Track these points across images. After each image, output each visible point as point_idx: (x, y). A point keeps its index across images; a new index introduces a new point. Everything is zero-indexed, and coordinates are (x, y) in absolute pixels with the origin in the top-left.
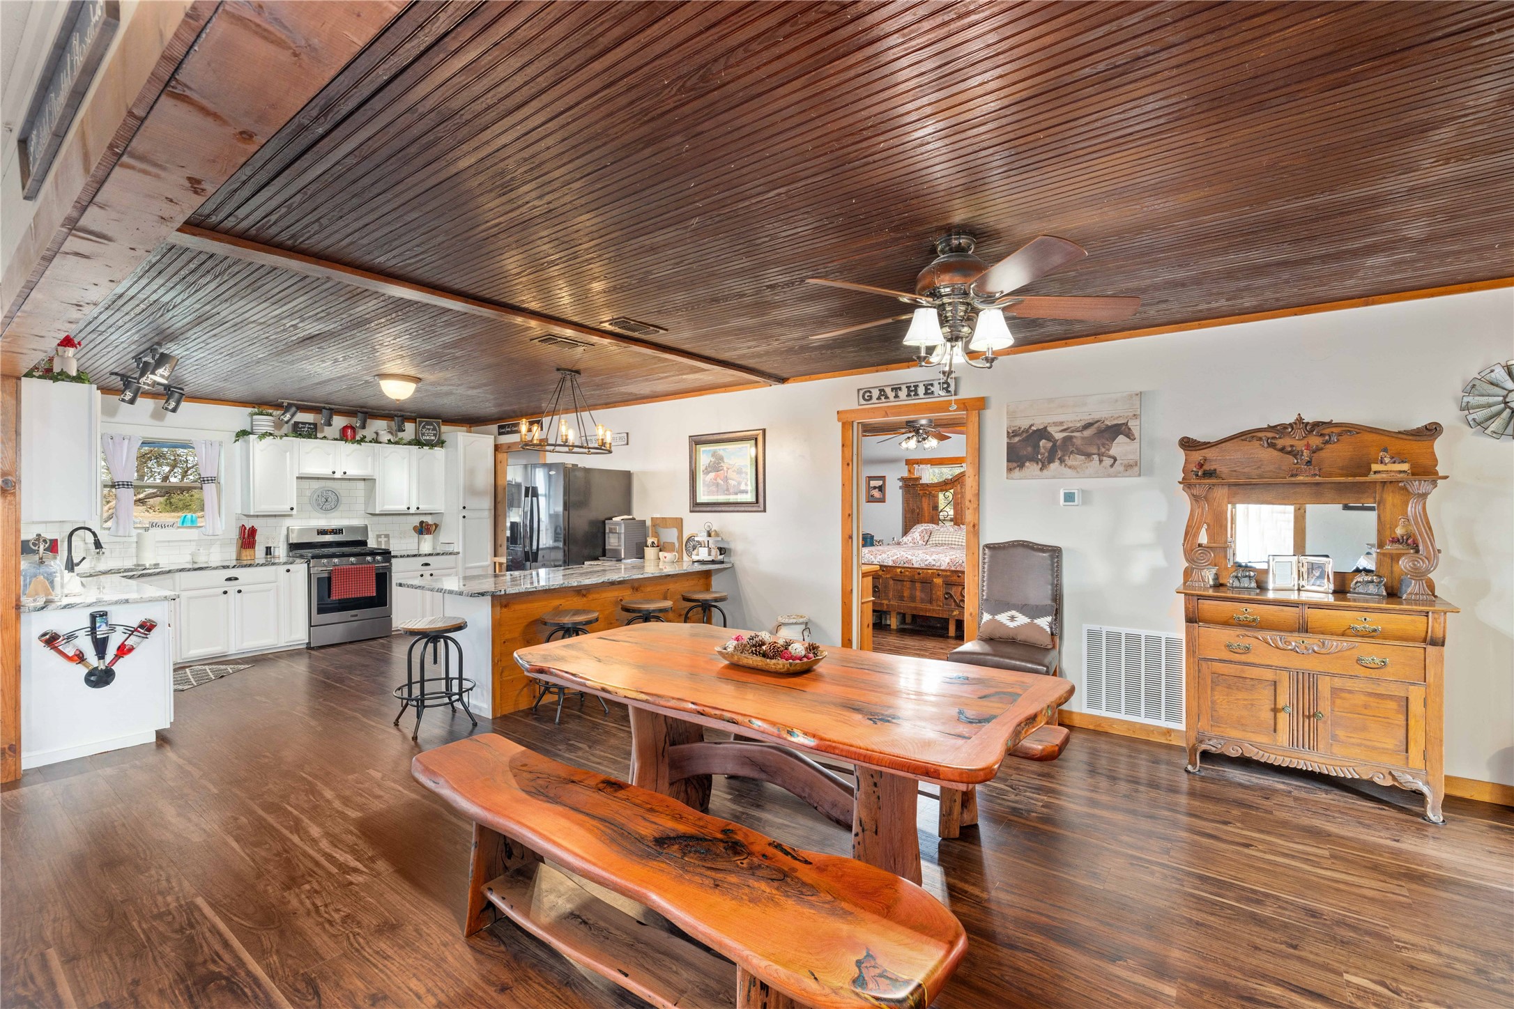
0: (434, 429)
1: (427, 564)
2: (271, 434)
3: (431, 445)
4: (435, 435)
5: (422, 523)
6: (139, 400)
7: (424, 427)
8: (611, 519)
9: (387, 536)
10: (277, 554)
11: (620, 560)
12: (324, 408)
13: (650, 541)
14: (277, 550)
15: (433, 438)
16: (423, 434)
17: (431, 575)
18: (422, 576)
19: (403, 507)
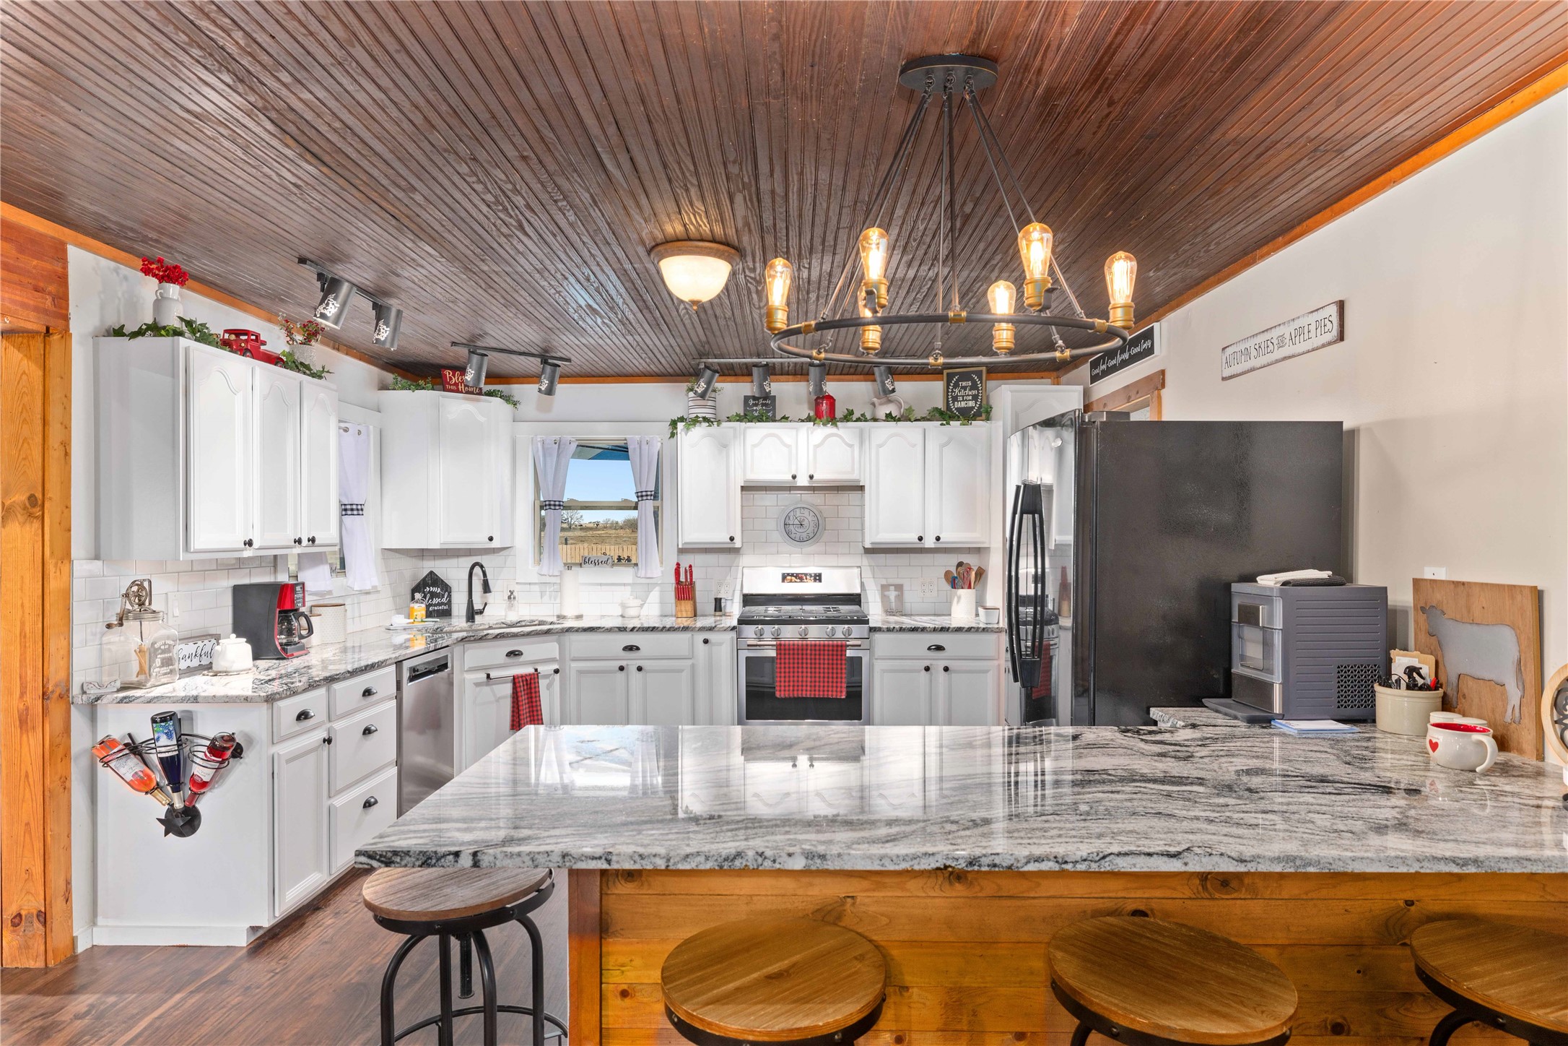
0: (974, 387)
1: (939, 648)
2: (705, 419)
3: (967, 416)
4: (975, 398)
5: (960, 564)
6: (561, 388)
7: (956, 385)
8: (1251, 578)
9: (899, 588)
10: (728, 610)
11: (1265, 721)
12: (756, 365)
13: (1401, 662)
14: (729, 603)
15: (971, 404)
16: (955, 399)
17: (946, 669)
18: (927, 669)
19: (910, 537)
